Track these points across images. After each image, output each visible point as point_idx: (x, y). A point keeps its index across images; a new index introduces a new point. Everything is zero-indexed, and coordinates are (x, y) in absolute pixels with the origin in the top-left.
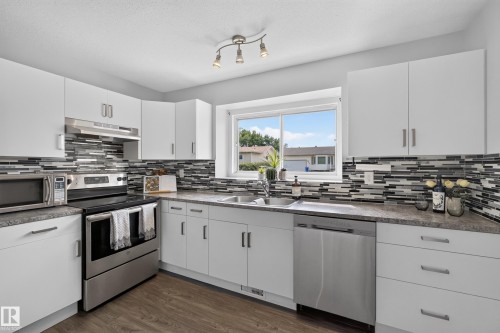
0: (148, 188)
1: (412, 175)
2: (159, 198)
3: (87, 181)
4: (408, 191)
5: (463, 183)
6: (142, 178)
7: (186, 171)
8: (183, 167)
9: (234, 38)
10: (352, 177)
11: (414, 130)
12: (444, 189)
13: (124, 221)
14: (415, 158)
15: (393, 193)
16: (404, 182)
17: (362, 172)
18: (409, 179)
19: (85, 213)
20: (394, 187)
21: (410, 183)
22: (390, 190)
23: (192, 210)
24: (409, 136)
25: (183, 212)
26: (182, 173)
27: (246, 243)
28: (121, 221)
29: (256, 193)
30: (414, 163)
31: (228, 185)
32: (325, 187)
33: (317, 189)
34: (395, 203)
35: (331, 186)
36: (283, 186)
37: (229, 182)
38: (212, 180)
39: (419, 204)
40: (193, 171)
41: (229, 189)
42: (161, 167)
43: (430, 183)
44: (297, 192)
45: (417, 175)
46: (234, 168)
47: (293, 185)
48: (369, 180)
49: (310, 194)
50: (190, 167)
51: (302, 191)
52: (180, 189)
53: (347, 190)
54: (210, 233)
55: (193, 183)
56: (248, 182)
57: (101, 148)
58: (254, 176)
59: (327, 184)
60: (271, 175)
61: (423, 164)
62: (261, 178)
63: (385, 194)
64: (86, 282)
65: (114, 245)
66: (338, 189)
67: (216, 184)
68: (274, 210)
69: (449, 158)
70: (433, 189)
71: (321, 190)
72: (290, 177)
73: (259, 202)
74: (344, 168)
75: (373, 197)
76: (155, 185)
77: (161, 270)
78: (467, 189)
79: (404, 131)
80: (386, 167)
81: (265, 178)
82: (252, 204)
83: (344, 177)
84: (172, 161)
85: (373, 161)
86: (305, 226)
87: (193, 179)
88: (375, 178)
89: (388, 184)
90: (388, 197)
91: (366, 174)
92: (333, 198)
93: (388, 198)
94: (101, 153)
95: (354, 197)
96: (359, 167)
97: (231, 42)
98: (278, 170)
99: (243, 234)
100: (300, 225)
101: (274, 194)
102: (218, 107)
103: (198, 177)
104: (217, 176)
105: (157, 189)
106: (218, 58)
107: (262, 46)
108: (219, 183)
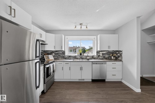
0: (46, 59)
2: (54, 61)
4: (107, 57)
5: (115, 55)
8: (54, 53)
12: (113, 56)
14: (108, 51)
16: (107, 55)
19: (44, 65)
24: (109, 47)
27: (81, 69)
32: (93, 57)
33: (91, 57)
36: (84, 57)
37: (70, 56)
38: (64, 56)
39: (109, 59)
40: (58, 54)
43: (111, 55)
44: (88, 58)
45: (109, 54)
50: (57, 52)
55: (58, 57)
58: (76, 55)
60: (81, 54)
62: (78, 55)
63: (104, 57)
64: (45, 84)
66: (96, 57)
69: (113, 51)
70: (112, 56)
75: (102, 58)
78: (116, 56)
80: (105, 52)
83: (97, 54)
84: (50, 51)
85: (102, 51)
87: (58, 56)
88: (102, 54)
89: (104, 55)
90: (104, 58)
92: (95, 59)
95: (99, 58)
97: (79, 24)
103: (60, 55)
104: (66, 55)
105: (49, 59)
106: (76, 27)
107: (87, 27)
108: (67, 57)
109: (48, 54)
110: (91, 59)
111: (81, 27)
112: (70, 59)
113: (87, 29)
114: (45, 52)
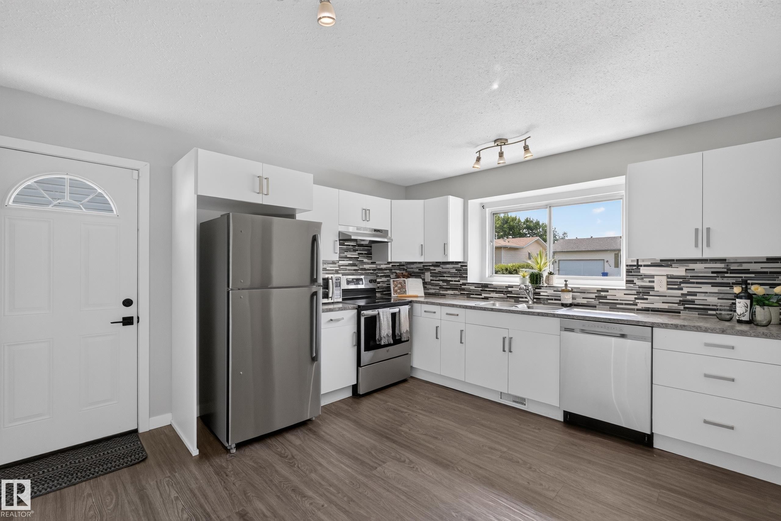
0: (395, 291)
1: (719, 280)
2: (411, 302)
4: (713, 300)
6: (389, 281)
7: (433, 275)
8: (428, 270)
9: (495, 141)
10: (639, 283)
11: (708, 230)
12: (750, 296)
13: (388, 320)
15: (692, 302)
16: (708, 288)
17: (653, 276)
18: (714, 285)
19: (359, 309)
20: (694, 294)
21: (716, 289)
22: (689, 298)
23: (447, 314)
24: (703, 236)
25: (437, 315)
26: (428, 276)
27: (507, 349)
28: (385, 319)
29: (517, 299)
30: (722, 265)
32: (603, 294)
33: (593, 296)
34: (695, 314)
35: (610, 292)
36: (550, 292)
37: (485, 287)
38: (464, 284)
40: (441, 274)
42: (404, 270)
44: (567, 298)
45: (725, 280)
46: (488, 272)
47: (563, 291)
48: (660, 285)
49: (585, 301)
50: (438, 269)
51: (574, 298)
53: (632, 298)
54: (467, 338)
55: (441, 288)
56: (507, 287)
57: (355, 251)
58: (514, 280)
59: (606, 291)
60: (536, 279)
61: (734, 267)
62: (523, 283)
63: (681, 303)
64: (360, 369)
65: (380, 340)
66: (620, 296)
67: (469, 290)
68: (539, 314)
69: (770, 260)
70: (738, 296)
71: (599, 297)
72: (558, 281)
73: (522, 307)
74: (628, 271)
75: (666, 306)
76: (403, 288)
79: (697, 230)
80: (679, 271)
81: (528, 282)
82: (513, 308)
83: (628, 282)
84: (416, 263)
85: (665, 263)
86: (572, 330)
87: (441, 283)
88: (668, 283)
89: (685, 291)
90: (686, 306)
91: (656, 279)
92: (613, 306)
93: (685, 308)
94: (354, 255)
95: (640, 306)
96: (644, 271)
97: (493, 144)
98: (545, 274)
99: (504, 339)
100: (567, 330)
101: (538, 300)
102: (470, 202)
104: (470, 280)
105: (405, 292)
106: (478, 159)
107: (526, 148)
108: (472, 288)
109: (411, 275)
110: (593, 307)
111: (501, 154)
112: (486, 298)
113: (529, 156)
114: (400, 269)
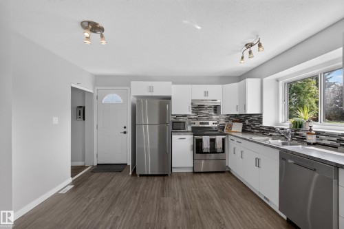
3: (201, 123)
31: (269, 131)
41: (270, 133)
52: (244, 131)
77: (229, 172)
103: (254, 125)
